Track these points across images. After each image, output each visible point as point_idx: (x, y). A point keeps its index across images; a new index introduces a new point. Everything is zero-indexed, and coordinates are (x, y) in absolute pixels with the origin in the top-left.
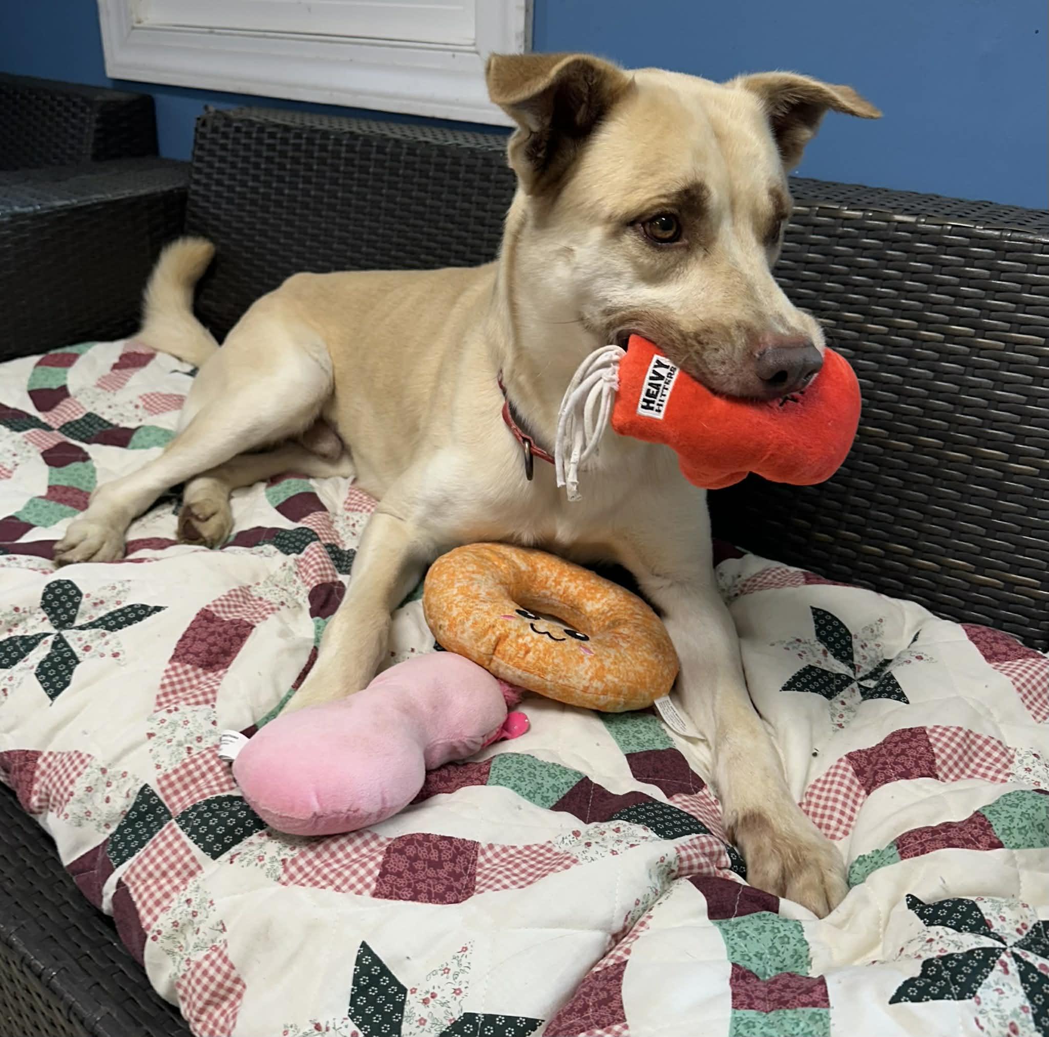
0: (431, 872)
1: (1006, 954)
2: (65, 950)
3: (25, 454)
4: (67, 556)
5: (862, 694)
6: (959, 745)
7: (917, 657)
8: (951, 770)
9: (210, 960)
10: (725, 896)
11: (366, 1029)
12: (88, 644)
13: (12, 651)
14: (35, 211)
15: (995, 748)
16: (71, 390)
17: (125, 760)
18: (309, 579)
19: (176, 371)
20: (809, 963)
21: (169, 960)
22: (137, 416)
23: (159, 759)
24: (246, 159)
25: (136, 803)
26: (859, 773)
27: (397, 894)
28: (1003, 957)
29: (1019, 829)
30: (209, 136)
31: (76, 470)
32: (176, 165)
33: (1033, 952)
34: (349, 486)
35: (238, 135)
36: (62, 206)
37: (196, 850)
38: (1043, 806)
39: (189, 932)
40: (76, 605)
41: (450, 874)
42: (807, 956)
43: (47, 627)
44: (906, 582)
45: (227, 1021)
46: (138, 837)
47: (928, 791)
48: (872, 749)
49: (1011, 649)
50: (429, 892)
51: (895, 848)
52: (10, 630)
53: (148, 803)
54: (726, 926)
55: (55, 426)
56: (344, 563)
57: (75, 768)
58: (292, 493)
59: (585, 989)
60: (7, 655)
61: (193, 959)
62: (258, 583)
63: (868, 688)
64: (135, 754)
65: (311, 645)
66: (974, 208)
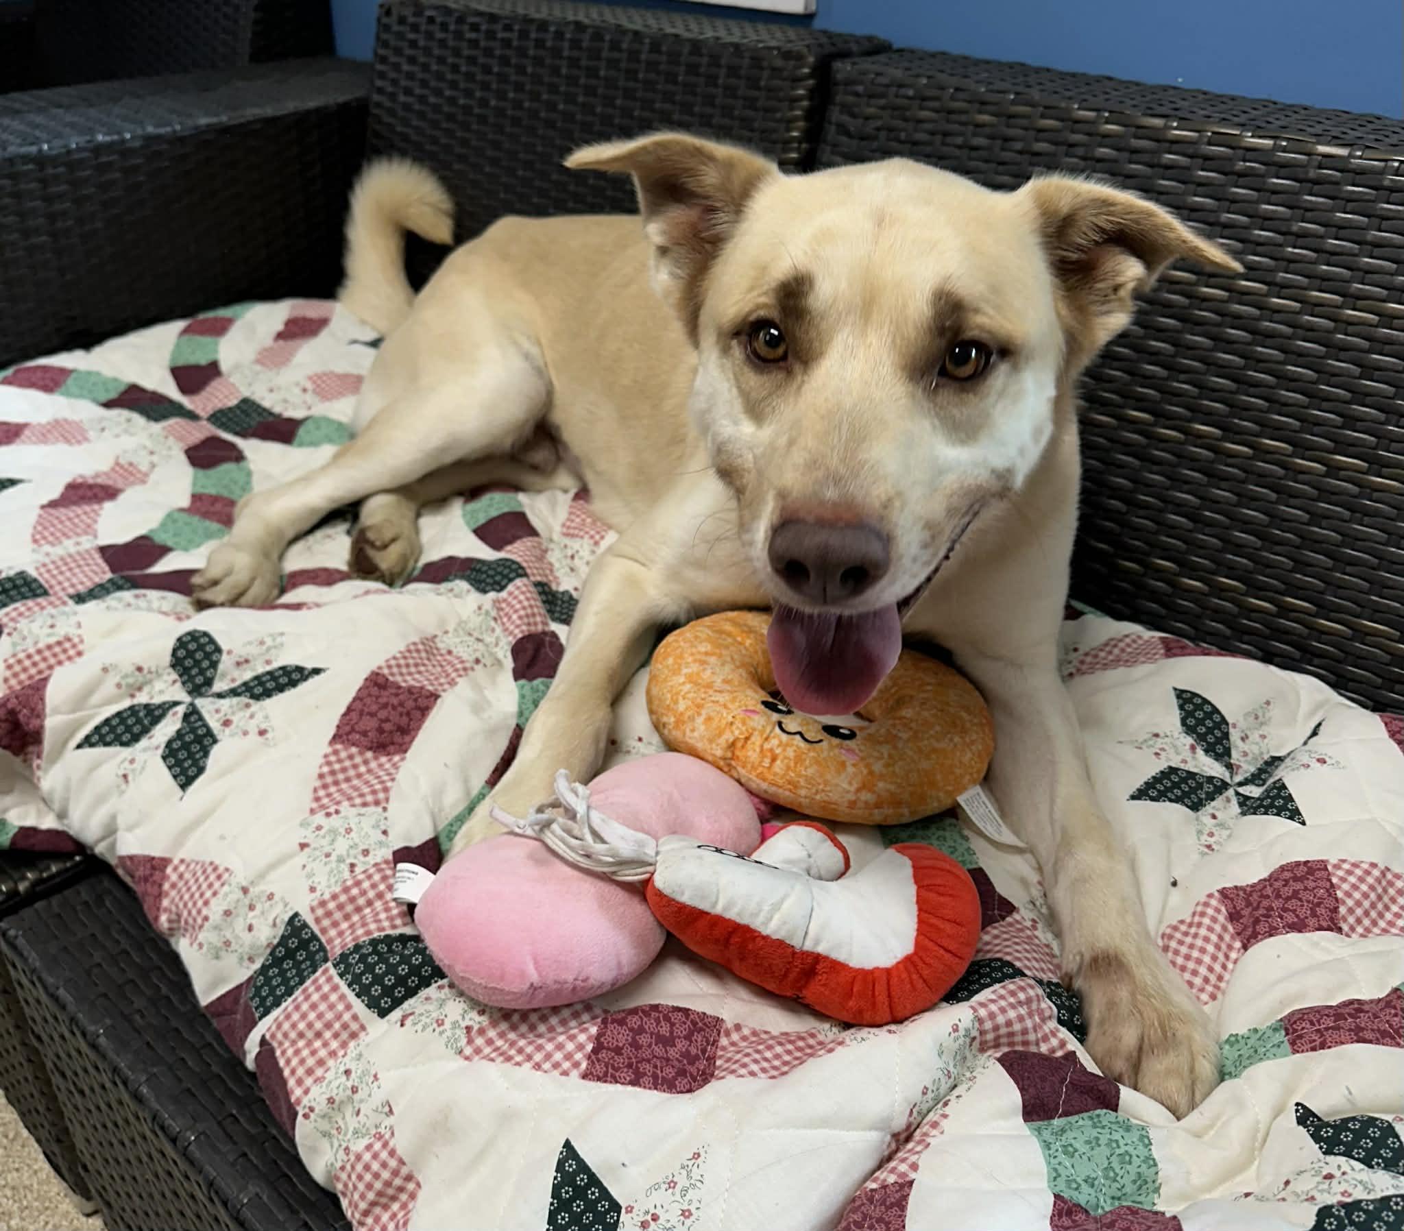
0: (659, 1050)
2: (205, 1109)
3: (164, 452)
4: (208, 595)
5: (1241, 805)
6: (1372, 888)
7: (1318, 760)
8: (1359, 921)
9: (373, 1151)
10: (1047, 1090)
12: (228, 717)
13: (134, 725)
14: (175, 131)
16: (224, 366)
17: (273, 876)
18: (512, 628)
19: (355, 341)
20: (1157, 1190)
21: (325, 1143)
22: (305, 402)
23: (314, 878)
24: (441, 60)
25: (283, 937)
26: (1233, 917)
27: (613, 1077)
30: (395, 28)
31: (226, 472)
32: (357, 67)
34: (569, 503)
35: (431, 28)
36: (208, 126)
37: (359, 1006)
39: (349, 1111)
40: (214, 665)
41: (683, 1055)
42: (1154, 1182)
43: (178, 693)
44: (1305, 650)
45: (396, 1227)
46: (285, 981)
47: (1326, 951)
48: (1253, 886)
50: (655, 1077)
51: (1283, 1033)
52: (132, 696)
53: (298, 937)
54: (1046, 1134)
55: (203, 414)
56: (558, 609)
57: (210, 886)
58: (494, 513)
59: (857, 1217)
60: (128, 729)
61: (353, 1148)
62: (446, 632)
63: (1247, 798)
64: (282, 870)
65: (513, 723)
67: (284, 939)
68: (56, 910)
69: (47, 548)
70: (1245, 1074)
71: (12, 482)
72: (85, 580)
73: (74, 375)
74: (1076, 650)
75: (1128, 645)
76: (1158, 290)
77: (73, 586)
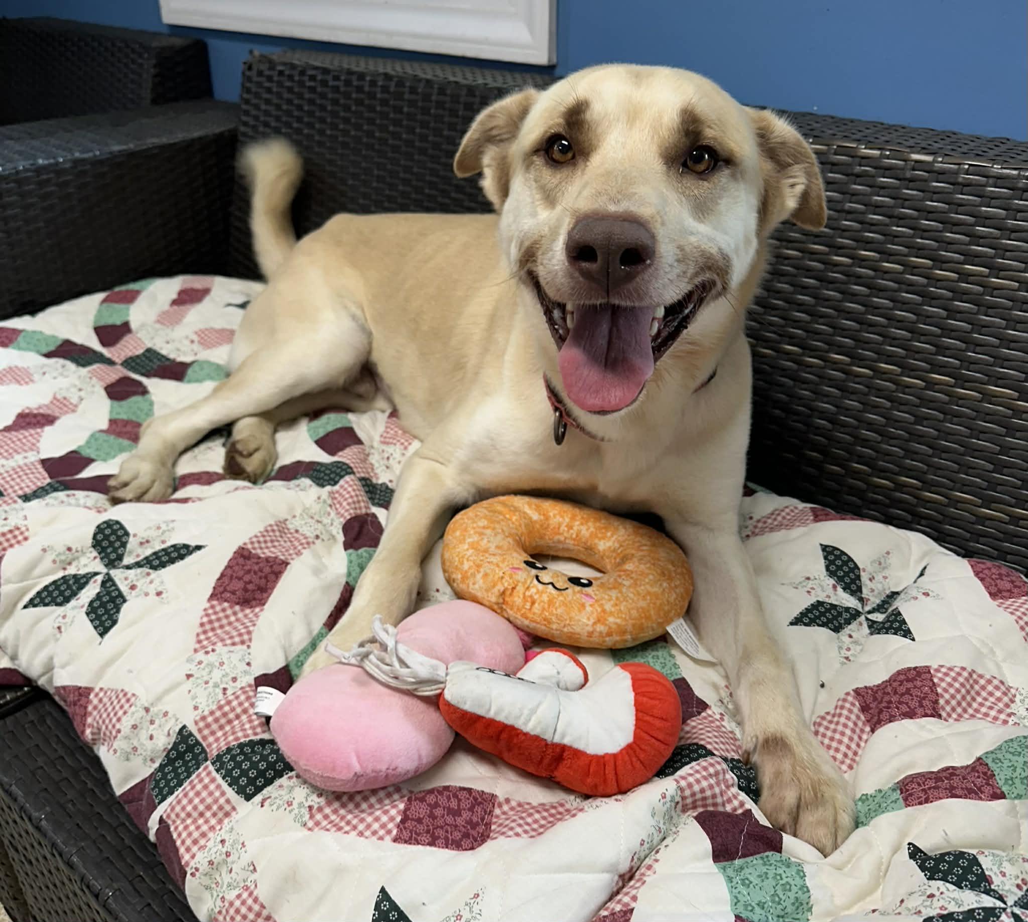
0: (449, 819)
1: (1007, 914)
2: (120, 871)
3: (89, 389)
4: (120, 494)
5: (870, 627)
6: (962, 685)
7: (924, 594)
8: (954, 710)
9: (242, 899)
10: (730, 838)
12: (135, 583)
13: (65, 590)
14: (95, 156)
15: (997, 688)
16: (133, 326)
17: (167, 698)
18: (343, 512)
19: (230, 304)
20: (810, 910)
21: (207, 895)
22: (193, 350)
23: (197, 700)
24: (290, 102)
25: (175, 743)
26: (864, 709)
27: (416, 839)
28: (1004, 917)
29: (1021, 779)
30: (255, 79)
31: (135, 403)
32: (228, 106)
34: (386, 419)
35: (282, 78)
36: (120, 151)
37: (230, 793)
39: (224, 870)
40: (124, 545)
41: (467, 822)
42: (807, 903)
43: (98, 566)
44: (914, 514)
46: (177, 776)
47: (931, 731)
48: (878, 686)
49: (1015, 587)
50: (447, 839)
51: (899, 792)
52: (65, 569)
53: (186, 743)
54: (730, 872)
55: (118, 361)
56: (377, 496)
57: (122, 707)
58: (330, 428)
60: (61, 593)
61: (227, 897)
62: (294, 517)
63: (874, 622)
64: (173, 695)
65: (343, 581)
66: (990, 145)
67: (175, 745)
68: (11, 728)
70: (872, 823)
72: (30, 484)
73: (23, 334)
74: (751, 518)
75: (788, 514)
76: (802, 258)
77: (21, 489)
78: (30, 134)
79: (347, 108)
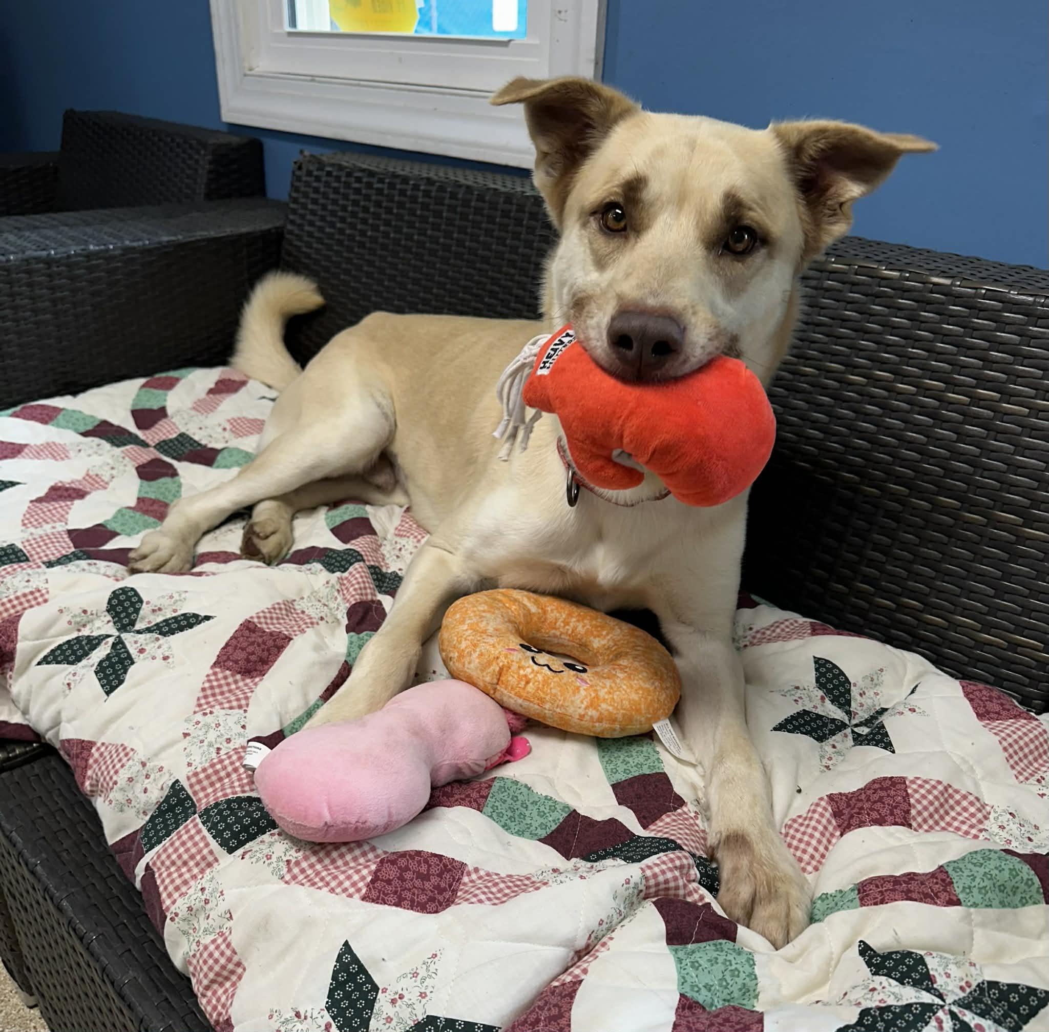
0: (418, 883)
1: (944, 1011)
2: (105, 918)
3: (121, 468)
4: (138, 565)
5: (854, 739)
6: (936, 798)
7: (910, 710)
8: (925, 821)
9: (216, 944)
10: (685, 924)
11: (339, 1021)
12: (143, 647)
13: (78, 650)
14: (144, 245)
15: (972, 804)
16: (169, 411)
17: (163, 755)
18: (349, 597)
19: (264, 397)
20: (756, 997)
21: (184, 939)
22: (224, 438)
23: (191, 757)
24: (335, 202)
25: (168, 796)
26: (836, 814)
27: (383, 900)
28: (940, 1014)
29: (979, 888)
30: (304, 179)
31: (164, 484)
32: (278, 205)
33: (971, 1011)
34: (402, 514)
35: (329, 179)
36: (168, 242)
37: (214, 844)
38: (1006, 868)
39: (202, 917)
40: (137, 611)
41: (434, 888)
42: (755, 990)
43: (111, 629)
44: (914, 636)
45: (227, 999)
46: (166, 827)
47: (900, 839)
48: (853, 793)
49: (1004, 709)
50: (412, 901)
51: (856, 892)
52: (79, 630)
53: (177, 796)
54: (681, 954)
55: (151, 443)
56: (385, 585)
57: (120, 761)
58: (346, 518)
59: (541, 1003)
60: (74, 653)
61: (202, 941)
62: (302, 598)
63: (860, 735)
64: (171, 751)
65: (343, 659)
66: (1012, 272)
67: (168, 798)
68: (16, 779)
69: (32, 530)
70: (826, 919)
71: (13, 484)
72: (55, 552)
73: (62, 413)
74: (751, 629)
75: (787, 627)
76: (819, 376)
77: (47, 556)
78: (84, 221)
79: (389, 211)
